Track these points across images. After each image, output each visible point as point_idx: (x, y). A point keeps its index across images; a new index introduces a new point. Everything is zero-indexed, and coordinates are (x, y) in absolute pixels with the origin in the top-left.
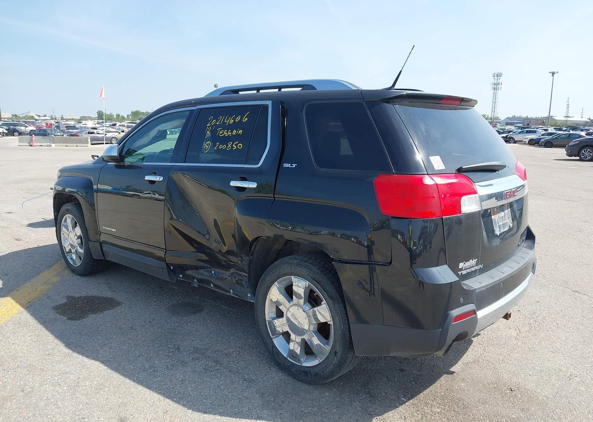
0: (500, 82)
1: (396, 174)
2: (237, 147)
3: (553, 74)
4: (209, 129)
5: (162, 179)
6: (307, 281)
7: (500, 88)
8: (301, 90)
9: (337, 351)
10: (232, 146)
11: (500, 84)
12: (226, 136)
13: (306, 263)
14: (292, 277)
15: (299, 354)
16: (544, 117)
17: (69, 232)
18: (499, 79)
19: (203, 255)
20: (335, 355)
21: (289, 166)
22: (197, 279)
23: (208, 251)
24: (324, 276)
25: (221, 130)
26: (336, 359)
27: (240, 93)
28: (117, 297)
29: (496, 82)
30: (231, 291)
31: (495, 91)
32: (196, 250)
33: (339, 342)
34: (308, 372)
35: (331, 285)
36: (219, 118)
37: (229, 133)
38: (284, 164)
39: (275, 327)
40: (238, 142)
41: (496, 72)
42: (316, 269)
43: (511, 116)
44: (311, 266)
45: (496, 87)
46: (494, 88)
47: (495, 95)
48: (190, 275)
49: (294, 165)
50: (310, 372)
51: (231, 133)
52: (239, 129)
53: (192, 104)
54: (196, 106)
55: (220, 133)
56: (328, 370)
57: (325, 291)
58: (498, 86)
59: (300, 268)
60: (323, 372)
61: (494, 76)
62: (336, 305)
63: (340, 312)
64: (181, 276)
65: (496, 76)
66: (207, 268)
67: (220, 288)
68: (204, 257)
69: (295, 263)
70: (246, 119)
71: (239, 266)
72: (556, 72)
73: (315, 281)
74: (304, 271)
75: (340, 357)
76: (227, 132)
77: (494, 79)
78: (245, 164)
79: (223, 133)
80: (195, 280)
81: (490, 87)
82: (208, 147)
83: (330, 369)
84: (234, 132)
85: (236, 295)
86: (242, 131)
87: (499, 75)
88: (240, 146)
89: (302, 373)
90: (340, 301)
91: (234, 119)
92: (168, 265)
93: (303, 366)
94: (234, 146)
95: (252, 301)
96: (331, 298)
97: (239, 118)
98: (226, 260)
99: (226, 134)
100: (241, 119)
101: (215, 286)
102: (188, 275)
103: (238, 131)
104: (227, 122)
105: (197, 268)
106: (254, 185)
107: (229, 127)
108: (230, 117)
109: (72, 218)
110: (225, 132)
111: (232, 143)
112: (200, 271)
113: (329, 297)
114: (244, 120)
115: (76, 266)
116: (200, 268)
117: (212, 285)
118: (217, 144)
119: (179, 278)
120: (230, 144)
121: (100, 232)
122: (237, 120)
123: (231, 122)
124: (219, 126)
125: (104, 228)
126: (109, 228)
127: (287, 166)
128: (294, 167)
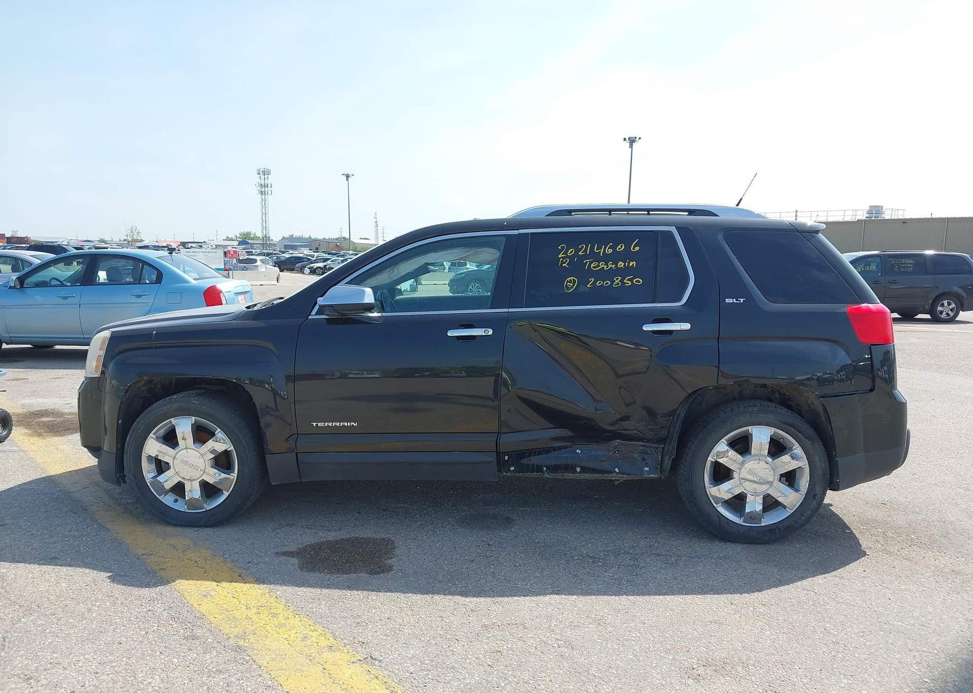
0: (269, 183)
2: (632, 283)
3: (348, 177)
5: (490, 332)
6: (772, 428)
7: (270, 192)
8: (688, 215)
9: (817, 493)
10: (621, 281)
11: (269, 186)
13: (771, 408)
14: (751, 428)
15: (761, 513)
16: (334, 239)
17: (178, 450)
18: (266, 178)
19: (565, 430)
20: (814, 499)
21: (735, 301)
22: (548, 467)
24: (797, 417)
25: (591, 263)
29: (263, 183)
30: (616, 469)
31: (263, 196)
32: (553, 425)
33: (820, 483)
36: (580, 247)
37: (610, 266)
38: (727, 300)
40: (632, 277)
41: (262, 167)
42: (785, 412)
43: (287, 236)
44: (778, 409)
45: (264, 190)
46: (261, 192)
47: (264, 202)
48: (533, 465)
51: (614, 266)
52: (628, 261)
54: (516, 229)
58: (266, 189)
59: (764, 415)
60: (797, 522)
61: (259, 174)
62: (815, 444)
63: (820, 451)
64: (512, 468)
65: (261, 173)
66: (565, 448)
67: (594, 471)
68: (566, 433)
71: (638, 433)
72: (350, 174)
74: (771, 417)
75: (820, 498)
76: (606, 264)
77: (260, 177)
79: (598, 266)
80: (545, 469)
81: (255, 191)
83: (807, 516)
84: (619, 264)
85: (624, 474)
86: (634, 263)
87: (266, 173)
88: (638, 281)
91: (613, 248)
92: (500, 456)
93: (766, 525)
94: (625, 281)
95: (653, 476)
96: (809, 438)
97: (622, 246)
98: (616, 429)
99: (604, 267)
100: (628, 247)
101: (584, 470)
102: (528, 465)
103: (627, 263)
104: (600, 252)
105: (548, 451)
106: (686, 326)
107: (606, 258)
108: (604, 246)
109: (194, 422)
110: (602, 264)
111: (620, 278)
112: (552, 454)
113: (806, 438)
114: (634, 249)
115: (204, 510)
116: (554, 450)
117: (578, 469)
118: (590, 280)
119: (504, 473)
120: (617, 279)
121: (298, 434)
122: (619, 249)
123: (608, 252)
124: (585, 257)
125: (315, 425)
126: (334, 423)
127: (732, 301)
128: (742, 301)
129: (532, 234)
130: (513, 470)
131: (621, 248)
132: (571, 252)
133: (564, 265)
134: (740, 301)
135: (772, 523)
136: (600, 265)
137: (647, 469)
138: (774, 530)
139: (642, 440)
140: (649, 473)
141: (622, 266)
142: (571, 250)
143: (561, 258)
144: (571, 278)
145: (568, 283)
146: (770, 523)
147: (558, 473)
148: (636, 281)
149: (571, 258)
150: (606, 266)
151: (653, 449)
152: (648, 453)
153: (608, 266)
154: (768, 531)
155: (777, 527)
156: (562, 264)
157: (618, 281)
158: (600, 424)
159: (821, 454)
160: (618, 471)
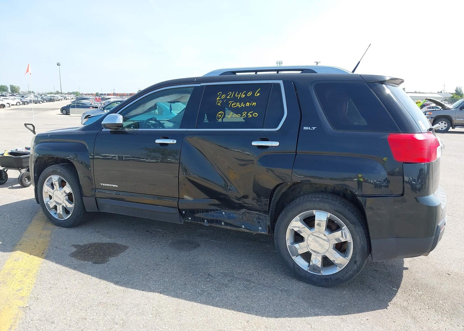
1: (402, 133)
2: (252, 115)
4: (219, 102)
5: (175, 142)
6: (329, 213)
8: (301, 73)
9: (357, 261)
10: (247, 114)
12: (239, 107)
13: (328, 200)
14: (314, 211)
15: (320, 267)
17: (54, 190)
19: (215, 200)
20: (355, 264)
21: (309, 129)
22: (207, 220)
23: (222, 197)
24: (346, 208)
25: (232, 103)
26: (355, 266)
27: (237, 74)
28: (120, 241)
30: (243, 226)
32: (209, 197)
33: (359, 254)
34: (329, 279)
35: (352, 214)
36: (229, 93)
37: (242, 105)
38: (304, 128)
39: (297, 249)
40: (253, 112)
42: (338, 204)
44: (333, 201)
48: (200, 218)
49: (314, 128)
50: (330, 279)
51: (244, 105)
52: (252, 102)
53: (195, 82)
54: (200, 83)
55: (233, 105)
56: (348, 275)
57: (347, 219)
59: (323, 204)
60: (343, 277)
62: (357, 228)
63: (361, 232)
64: (190, 218)
66: (216, 211)
67: (231, 225)
68: (216, 202)
69: (318, 201)
70: (259, 94)
71: (253, 206)
73: (338, 212)
74: (327, 206)
75: (359, 264)
76: (240, 104)
78: (263, 128)
79: (236, 105)
82: (220, 116)
83: (350, 274)
84: (247, 104)
85: (247, 229)
86: (255, 103)
88: (255, 115)
89: (323, 280)
90: (360, 225)
91: (246, 94)
92: (180, 211)
93: (323, 276)
94: (249, 114)
95: (263, 233)
96: (353, 223)
97: (250, 93)
98: (241, 202)
99: (239, 106)
100: (253, 94)
101: (226, 224)
102: (197, 217)
103: (251, 104)
104: (238, 96)
105: (207, 211)
106: (276, 144)
107: (241, 100)
108: (241, 93)
109: (59, 178)
110: (238, 104)
111: (246, 112)
112: (210, 213)
113: (351, 223)
114: (256, 95)
115: (64, 219)
116: (211, 211)
117: (223, 223)
118: (230, 113)
119: (187, 221)
120: (244, 113)
121: (96, 189)
122: (249, 95)
123: (242, 96)
124: (230, 100)
125: (101, 185)
126: (108, 185)
127: (307, 129)
128: (314, 129)
129: (207, 86)
130: (190, 219)
131: (250, 94)
132: (224, 96)
133: (218, 104)
134: (313, 128)
135: (327, 274)
136: (237, 104)
137: (260, 228)
138: (328, 279)
139: (256, 210)
140: (261, 231)
141: (248, 105)
142: (224, 95)
143: (218, 100)
144: (221, 112)
145: (219, 115)
146: (326, 275)
147: (214, 224)
148: (254, 115)
149: (223, 100)
150: (240, 105)
151: (263, 217)
152: (261, 219)
153: (241, 105)
154: (324, 279)
155: (330, 278)
156: (217, 104)
157: (244, 114)
158: (231, 199)
159: (361, 235)
160: (244, 227)
